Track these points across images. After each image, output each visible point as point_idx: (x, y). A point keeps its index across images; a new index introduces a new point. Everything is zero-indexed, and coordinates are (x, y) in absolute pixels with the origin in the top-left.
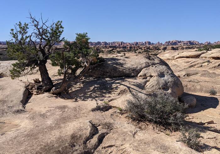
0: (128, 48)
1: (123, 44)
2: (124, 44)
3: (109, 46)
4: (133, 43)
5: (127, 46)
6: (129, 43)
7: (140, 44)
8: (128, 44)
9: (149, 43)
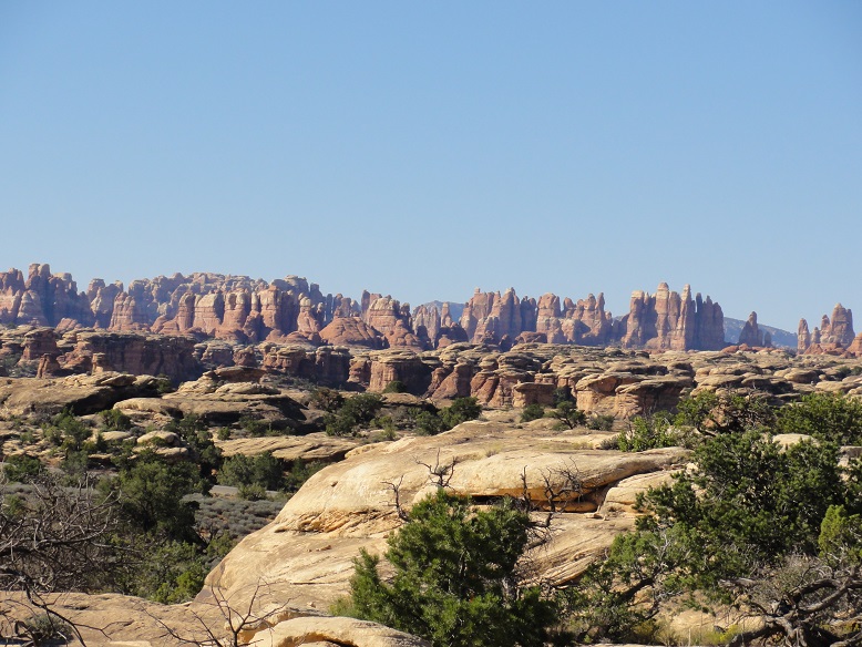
0: (365, 372)
1: (304, 324)
2: (320, 319)
3: (95, 343)
4: (454, 310)
5: (358, 356)
6: (400, 313)
7: (568, 323)
8: (381, 322)
9: (703, 322)
